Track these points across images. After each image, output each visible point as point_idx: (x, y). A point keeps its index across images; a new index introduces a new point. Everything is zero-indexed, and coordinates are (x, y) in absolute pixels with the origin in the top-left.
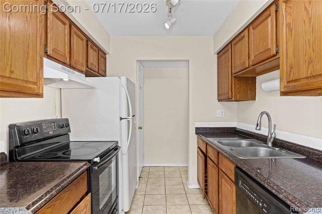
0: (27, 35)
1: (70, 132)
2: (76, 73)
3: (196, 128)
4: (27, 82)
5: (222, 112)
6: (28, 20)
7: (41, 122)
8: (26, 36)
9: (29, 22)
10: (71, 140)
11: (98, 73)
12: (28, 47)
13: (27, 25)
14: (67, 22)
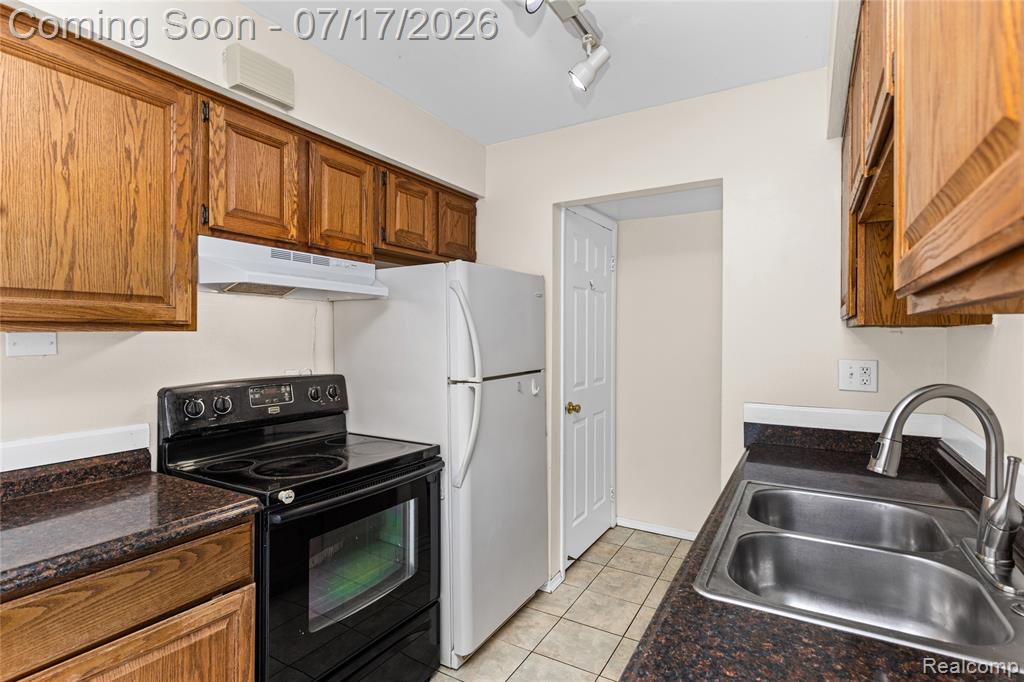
0: (128, 191)
1: (347, 409)
2: (333, 261)
3: (746, 425)
4: (129, 297)
5: (865, 370)
6: (132, 157)
7: (245, 384)
8: (124, 194)
9: (137, 161)
10: (350, 429)
11: (437, 253)
12: (134, 216)
13: (128, 170)
14: (292, 140)
